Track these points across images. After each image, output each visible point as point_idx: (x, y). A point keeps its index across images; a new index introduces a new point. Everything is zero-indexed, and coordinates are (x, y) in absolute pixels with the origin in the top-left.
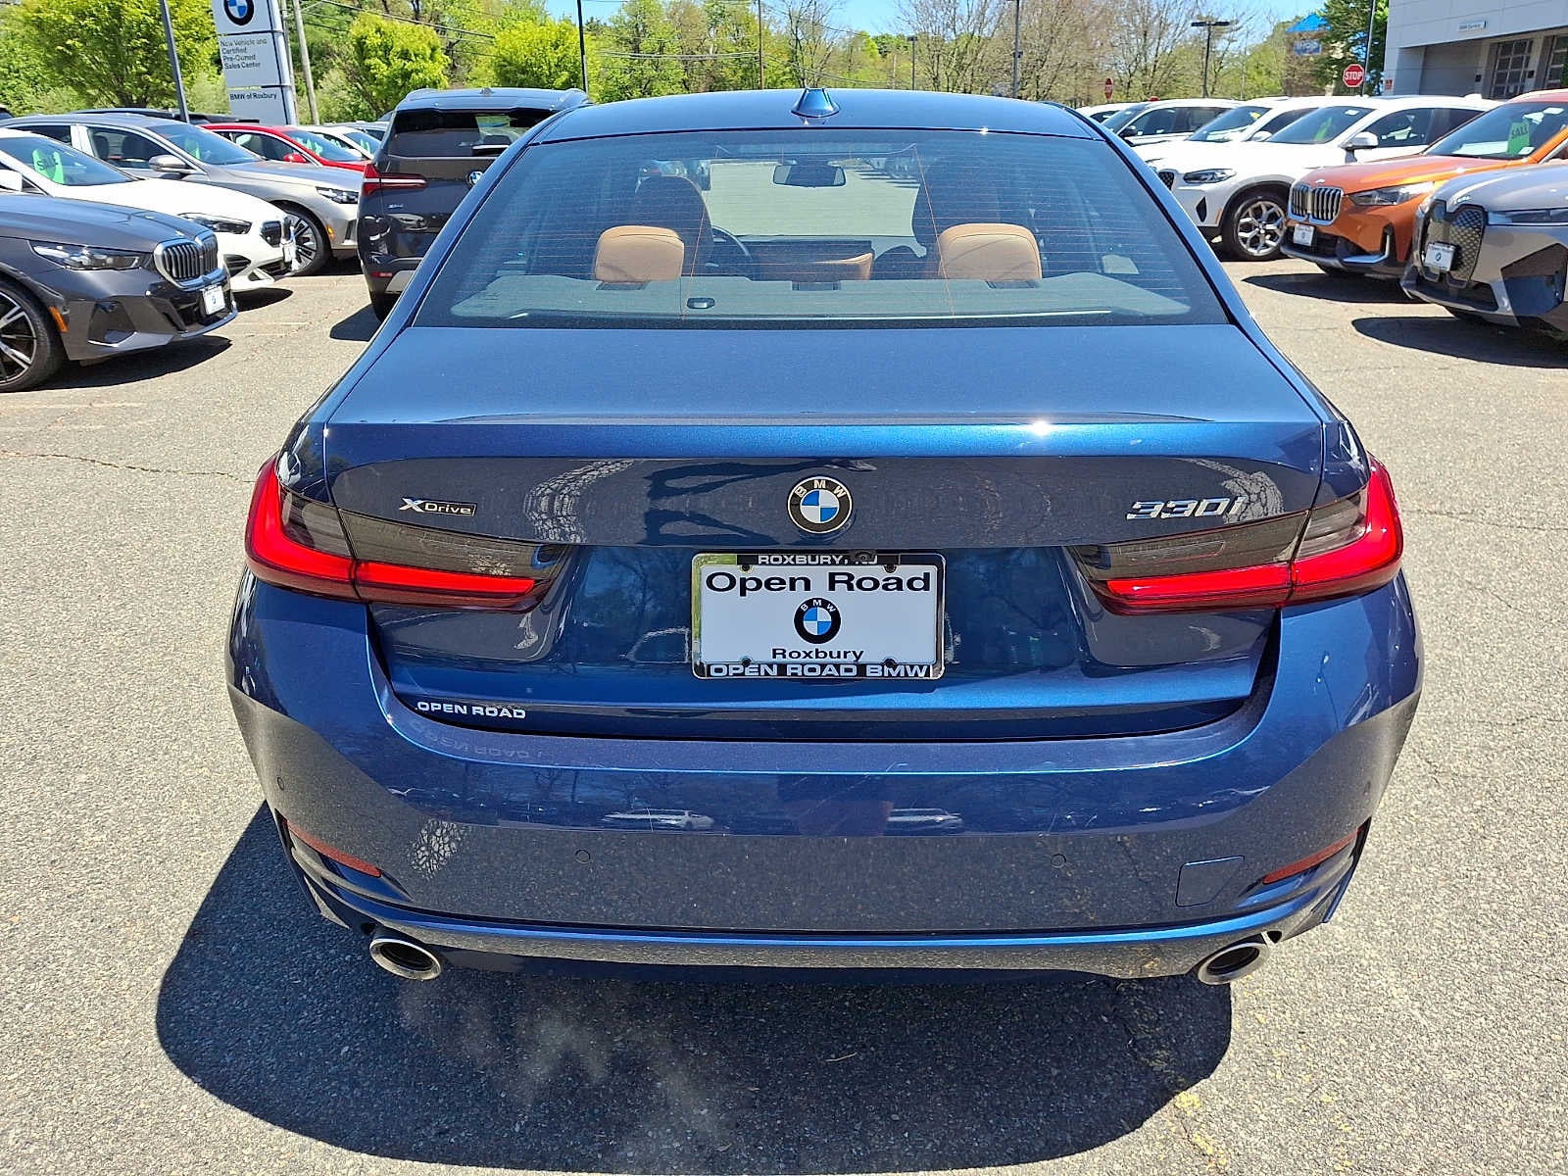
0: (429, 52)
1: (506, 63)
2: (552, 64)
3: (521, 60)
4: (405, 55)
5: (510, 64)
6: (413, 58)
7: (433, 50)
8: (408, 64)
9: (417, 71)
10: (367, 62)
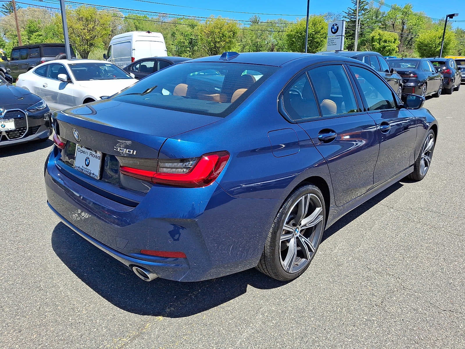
0: (393, 40)
1: (421, 44)
2: (437, 44)
3: (426, 42)
4: (385, 41)
5: (422, 44)
6: (388, 42)
7: (395, 40)
8: (386, 44)
9: (388, 46)
10: (373, 43)
